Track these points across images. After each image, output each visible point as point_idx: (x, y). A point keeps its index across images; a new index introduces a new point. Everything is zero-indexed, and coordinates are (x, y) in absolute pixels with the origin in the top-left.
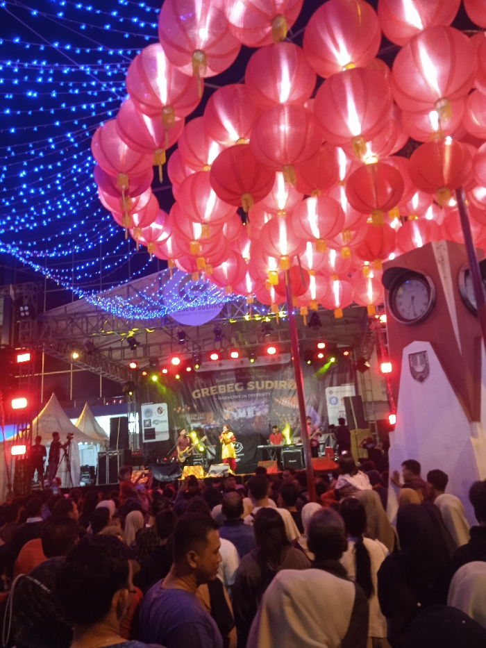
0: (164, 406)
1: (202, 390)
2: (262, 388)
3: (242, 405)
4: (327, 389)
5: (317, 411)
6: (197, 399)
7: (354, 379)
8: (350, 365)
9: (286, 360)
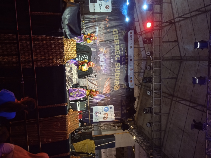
0: (110, 10)
1: (117, 35)
2: (116, 71)
3: (107, 59)
4: (112, 106)
5: (101, 100)
6: (112, 32)
7: (117, 120)
8: (125, 119)
9: (131, 85)
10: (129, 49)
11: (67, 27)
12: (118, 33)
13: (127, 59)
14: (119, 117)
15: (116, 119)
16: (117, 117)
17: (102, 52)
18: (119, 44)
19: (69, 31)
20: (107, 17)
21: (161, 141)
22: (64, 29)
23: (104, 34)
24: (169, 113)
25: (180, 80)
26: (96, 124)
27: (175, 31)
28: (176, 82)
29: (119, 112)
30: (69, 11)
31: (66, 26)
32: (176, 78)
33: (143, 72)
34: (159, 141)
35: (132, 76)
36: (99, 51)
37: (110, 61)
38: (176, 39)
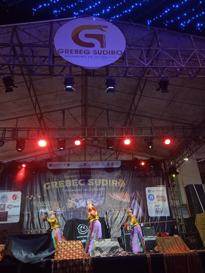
0: (19, 194)
1: (52, 183)
2: (99, 184)
3: (83, 197)
4: (147, 189)
5: (140, 205)
6: (47, 190)
7: (165, 183)
8: (163, 172)
9: (117, 165)
10: (70, 167)
11: (39, 255)
12: (49, 182)
13: (84, 169)
14: (161, 180)
15: (163, 184)
16: (161, 183)
17: (74, 204)
18: (63, 181)
19: (45, 252)
20: (28, 197)
21: (186, 127)
22: (42, 259)
23: (50, 201)
24: (151, 118)
25: (110, 106)
26: (173, 212)
27: (52, 113)
28: (112, 110)
29: (154, 180)
30: (16, 252)
31: (37, 256)
32: (108, 110)
33: (101, 150)
34: (187, 129)
35: (106, 163)
36: (72, 208)
37: (85, 193)
38: (61, 111)
